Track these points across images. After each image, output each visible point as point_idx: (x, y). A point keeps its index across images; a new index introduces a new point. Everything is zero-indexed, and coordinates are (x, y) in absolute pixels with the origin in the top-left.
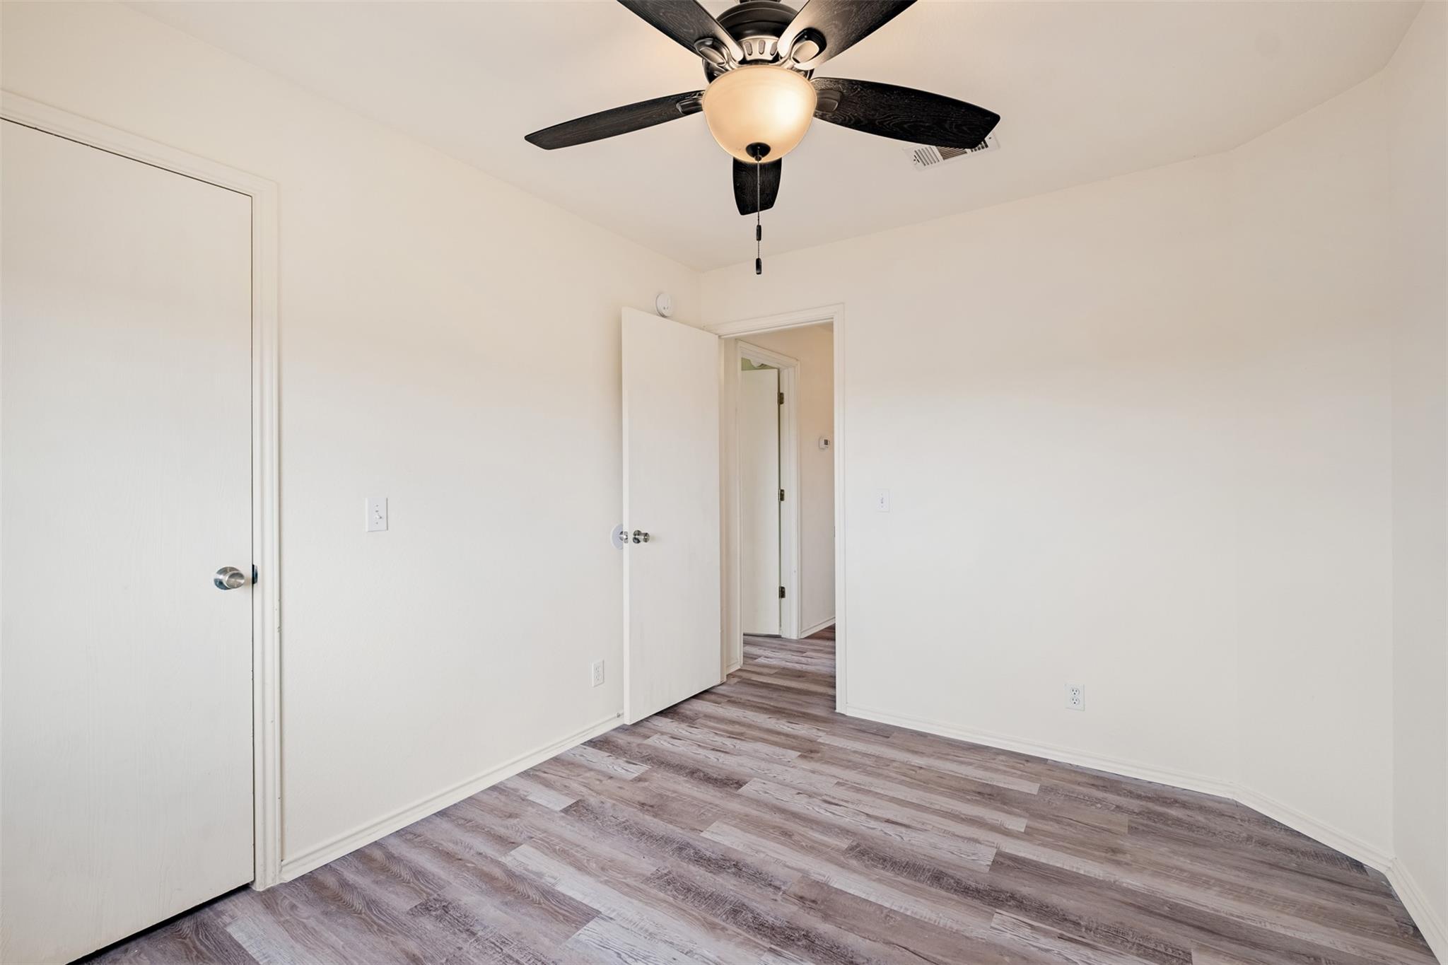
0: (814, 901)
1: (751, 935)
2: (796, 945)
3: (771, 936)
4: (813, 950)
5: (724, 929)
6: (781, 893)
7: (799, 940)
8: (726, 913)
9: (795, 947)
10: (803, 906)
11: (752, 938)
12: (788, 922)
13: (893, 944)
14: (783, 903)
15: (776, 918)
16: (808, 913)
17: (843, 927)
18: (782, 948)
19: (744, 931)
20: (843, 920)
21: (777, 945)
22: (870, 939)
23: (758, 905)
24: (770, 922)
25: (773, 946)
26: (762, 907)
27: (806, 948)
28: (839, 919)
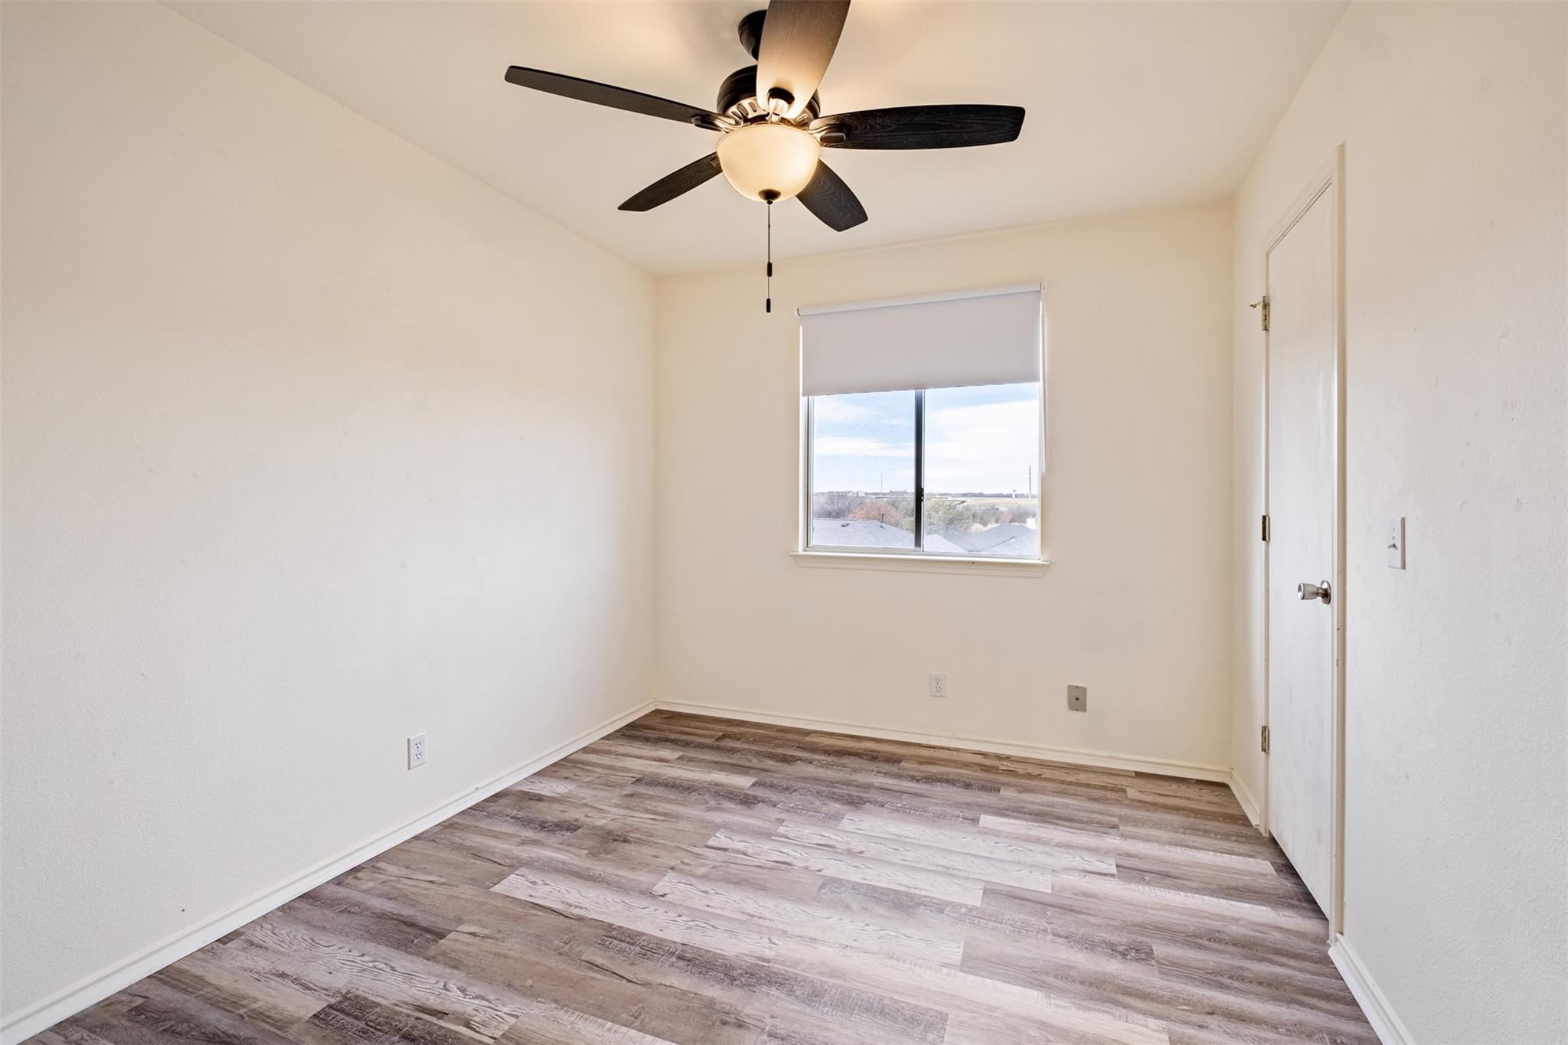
0: (725, 1023)
1: (791, 972)
2: (743, 969)
3: (770, 975)
4: (726, 967)
5: (822, 973)
6: (767, 1028)
7: (741, 975)
8: (826, 990)
9: (744, 967)
10: (738, 1015)
11: (788, 969)
12: (754, 992)
13: (642, 984)
14: (763, 1014)
15: (768, 994)
16: (731, 1005)
17: (692, 995)
18: (757, 964)
19: (800, 975)
20: (691, 1004)
21: (763, 966)
22: (665, 985)
23: (793, 1007)
24: (773, 988)
25: (766, 964)
26: (787, 1005)
27: (733, 968)
28: (696, 1004)
